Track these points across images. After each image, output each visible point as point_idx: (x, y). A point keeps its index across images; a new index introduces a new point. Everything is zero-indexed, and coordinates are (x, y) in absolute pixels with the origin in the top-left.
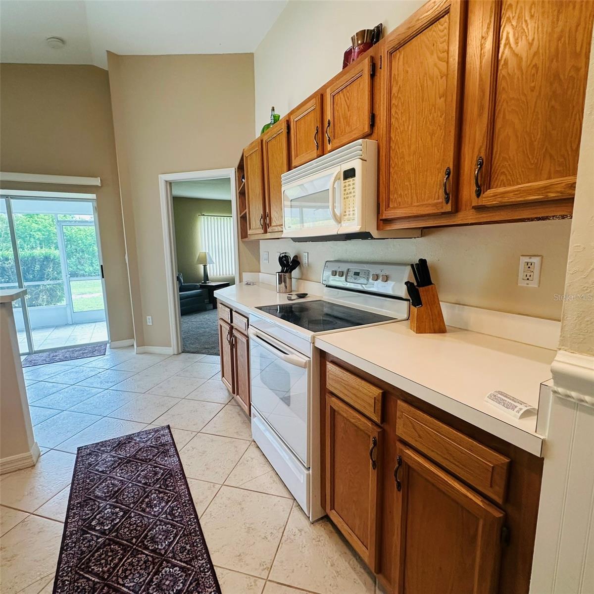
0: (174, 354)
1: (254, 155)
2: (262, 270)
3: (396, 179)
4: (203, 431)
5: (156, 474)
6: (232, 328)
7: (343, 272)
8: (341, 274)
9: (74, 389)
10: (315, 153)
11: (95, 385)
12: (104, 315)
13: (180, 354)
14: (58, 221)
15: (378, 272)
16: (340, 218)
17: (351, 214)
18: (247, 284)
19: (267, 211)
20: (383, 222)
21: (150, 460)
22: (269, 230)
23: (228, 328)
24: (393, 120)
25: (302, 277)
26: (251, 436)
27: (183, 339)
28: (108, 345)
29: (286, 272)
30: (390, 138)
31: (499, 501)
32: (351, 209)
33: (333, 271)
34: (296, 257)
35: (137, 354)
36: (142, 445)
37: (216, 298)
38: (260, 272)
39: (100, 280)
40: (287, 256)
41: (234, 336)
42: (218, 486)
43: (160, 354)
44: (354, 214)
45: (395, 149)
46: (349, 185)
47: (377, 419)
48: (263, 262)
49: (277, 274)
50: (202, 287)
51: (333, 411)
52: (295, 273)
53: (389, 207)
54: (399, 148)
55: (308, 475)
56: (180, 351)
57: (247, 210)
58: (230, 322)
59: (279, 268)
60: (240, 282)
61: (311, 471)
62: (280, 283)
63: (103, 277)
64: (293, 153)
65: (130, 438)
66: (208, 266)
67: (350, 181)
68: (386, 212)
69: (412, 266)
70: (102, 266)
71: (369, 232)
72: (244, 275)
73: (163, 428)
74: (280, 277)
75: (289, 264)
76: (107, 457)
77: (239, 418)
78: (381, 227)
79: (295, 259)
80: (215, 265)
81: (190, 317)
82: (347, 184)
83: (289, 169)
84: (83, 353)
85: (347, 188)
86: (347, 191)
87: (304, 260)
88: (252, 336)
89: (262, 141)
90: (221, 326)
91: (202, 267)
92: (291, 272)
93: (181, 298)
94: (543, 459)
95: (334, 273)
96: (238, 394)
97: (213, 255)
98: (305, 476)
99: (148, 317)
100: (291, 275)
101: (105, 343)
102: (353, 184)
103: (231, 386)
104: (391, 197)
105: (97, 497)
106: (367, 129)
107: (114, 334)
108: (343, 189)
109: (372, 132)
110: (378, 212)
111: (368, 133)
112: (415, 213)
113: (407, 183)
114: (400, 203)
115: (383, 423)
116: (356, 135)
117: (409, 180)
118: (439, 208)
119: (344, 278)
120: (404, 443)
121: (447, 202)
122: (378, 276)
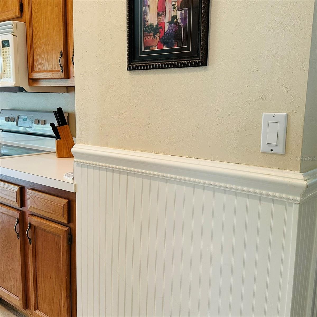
3: (37, 52)
7: (14, 119)
15: (39, 118)
17: (8, 73)
20: (33, 81)
24: (33, 12)
30: (34, 24)
32: (8, 70)
44: (10, 73)
45: (35, 32)
46: (6, 52)
53: (34, 70)
54: (37, 32)
67: (6, 49)
68: (32, 74)
71: (22, 87)
78: (31, 84)
82: (5, 51)
85: (5, 54)
86: (5, 56)
94: (76, 193)
95: (8, 119)
102: (9, 52)
104: (35, 64)
106: (17, 14)
108: (2, 54)
109: (22, 16)
110: (29, 74)
111: (19, 17)
112: (49, 77)
113: (43, 56)
114: (40, 68)
115: (21, 207)
116: (11, 15)
117: (44, 54)
118: (59, 75)
119: (15, 123)
120: (32, 215)
121: (62, 72)
122: (39, 121)
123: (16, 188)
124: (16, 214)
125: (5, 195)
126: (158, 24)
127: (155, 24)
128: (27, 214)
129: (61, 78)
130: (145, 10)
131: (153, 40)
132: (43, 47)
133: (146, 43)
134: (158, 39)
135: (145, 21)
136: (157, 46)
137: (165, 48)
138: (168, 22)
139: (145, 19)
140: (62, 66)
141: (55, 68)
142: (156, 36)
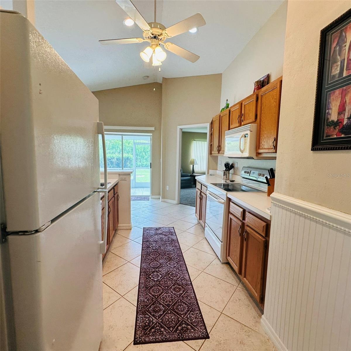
0: (176, 204)
1: (217, 120)
2: (218, 169)
4: (186, 231)
5: (169, 239)
6: (201, 192)
7: (248, 172)
8: (248, 173)
9: (140, 210)
10: (238, 125)
11: (147, 210)
12: (149, 185)
13: (179, 204)
14: (134, 143)
16: (243, 151)
18: (210, 175)
19: (220, 144)
20: (258, 154)
21: (167, 235)
22: (220, 152)
23: (200, 192)
24: (262, 118)
25: (234, 173)
26: (204, 236)
27: (180, 199)
28: (150, 197)
29: (227, 170)
30: (261, 124)
31: (264, 235)
32: (246, 148)
33: (245, 171)
34: (232, 164)
35: (161, 202)
36: (164, 231)
37: (196, 180)
38: (217, 170)
39: (150, 169)
40: (229, 164)
41: (202, 195)
42: (189, 247)
43: (171, 203)
44: (247, 150)
47: (241, 219)
48: (219, 165)
49: (223, 171)
50: (191, 176)
51: (231, 219)
52: (231, 171)
53: (259, 148)
55: (222, 244)
56: (179, 203)
57: (212, 143)
58: (200, 190)
59: (225, 169)
60: (208, 174)
61: (223, 243)
62: (224, 175)
63: (151, 168)
64: (230, 123)
65: (160, 228)
66: (195, 166)
69: (268, 170)
70: (151, 163)
71: (252, 157)
72: (210, 170)
73: (171, 228)
74: (224, 173)
75: (229, 167)
76: (153, 232)
77: (200, 230)
79: (232, 165)
80: (198, 165)
81: (184, 190)
82: (245, 139)
83: (229, 129)
84: (141, 199)
85: (246, 140)
86: (245, 142)
87: (236, 166)
88: (208, 195)
89: (220, 115)
90: (197, 191)
91: (192, 166)
92: (229, 171)
93: (182, 180)
94: (271, 221)
95: (245, 172)
96: (201, 220)
97: (198, 161)
98: (221, 245)
99: (167, 186)
100: (229, 172)
101: (149, 196)
103: (199, 217)
104: (260, 145)
105: (151, 241)
106: (254, 120)
107: (153, 193)
108: (244, 140)
109: (256, 120)
110: (256, 150)
111: (254, 122)
112: (267, 152)
113: (265, 141)
114: (262, 147)
115: (243, 220)
116: (251, 121)
117: (265, 140)
118: (272, 151)
119: (249, 174)
120: (248, 226)
121: (274, 149)
122: (260, 174)
123: (242, 210)
124: (240, 223)
125: (236, 212)
126: (338, 120)
127: (336, 120)
128: (246, 225)
129: (274, 153)
130: (328, 112)
131: (333, 131)
132: (265, 136)
133: (327, 133)
134: (337, 130)
135: (328, 119)
136: (336, 135)
137: (343, 136)
138: (347, 118)
139: (328, 118)
140: (274, 146)
141: (271, 147)
142: (336, 128)
